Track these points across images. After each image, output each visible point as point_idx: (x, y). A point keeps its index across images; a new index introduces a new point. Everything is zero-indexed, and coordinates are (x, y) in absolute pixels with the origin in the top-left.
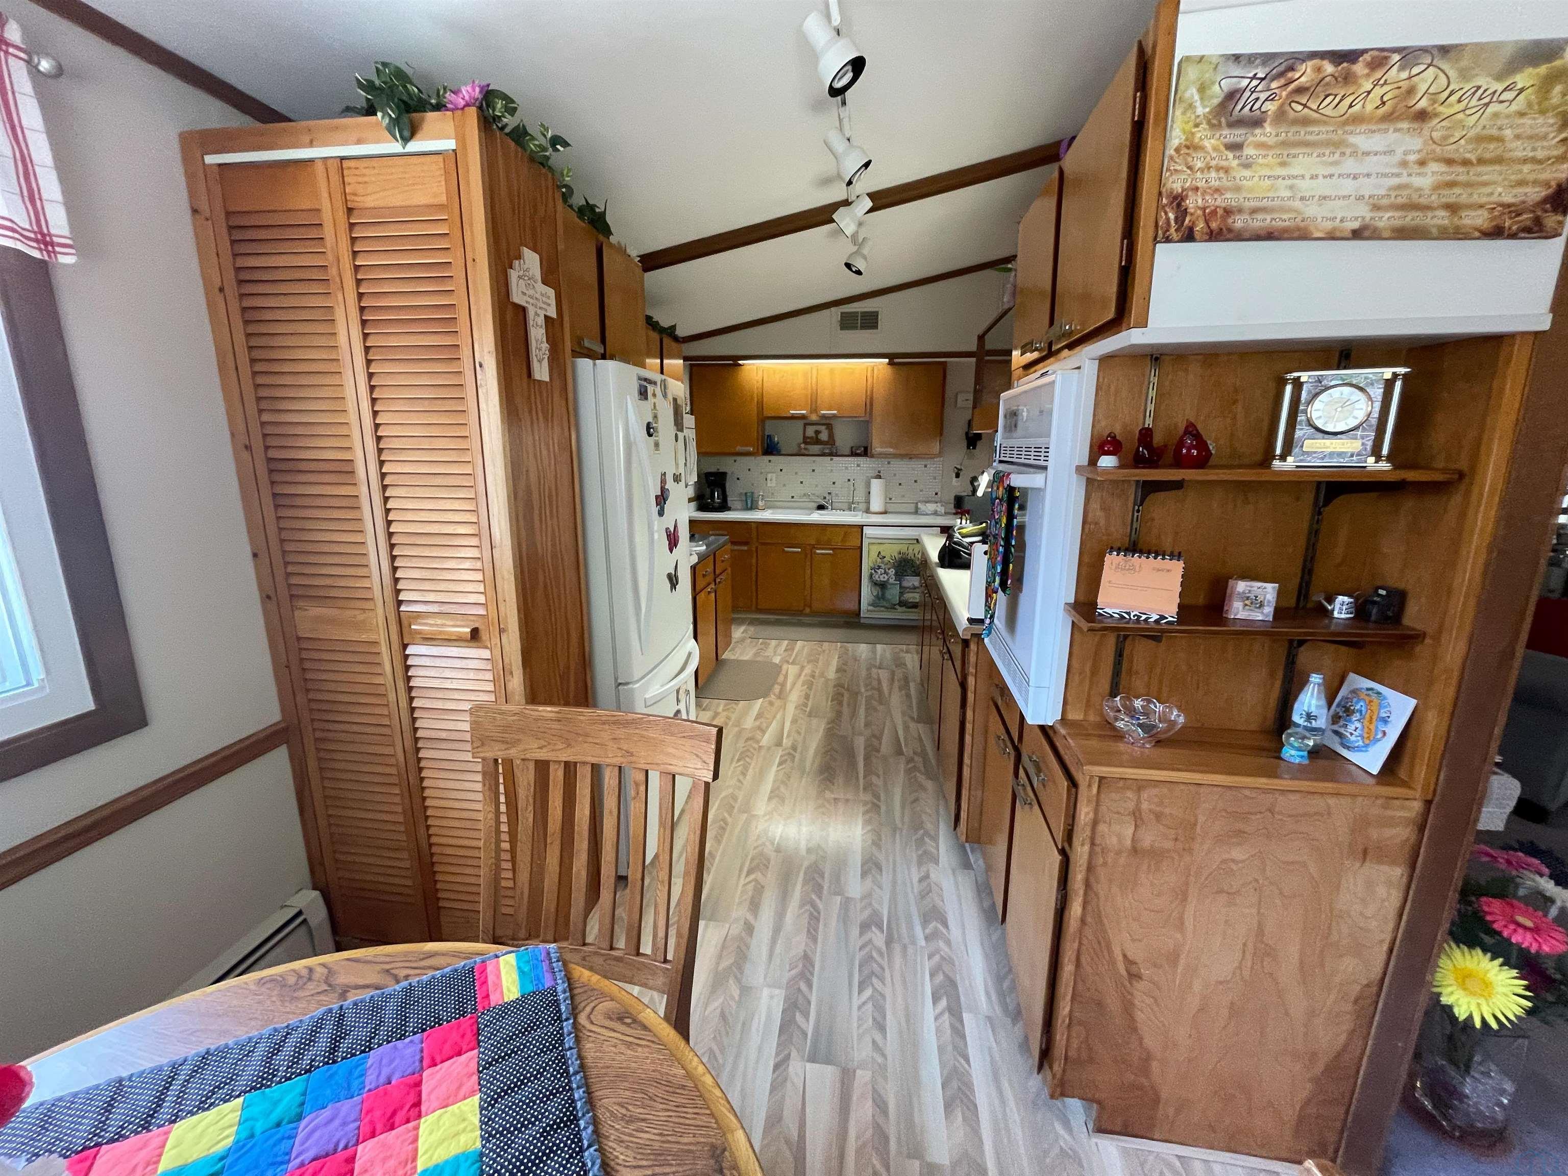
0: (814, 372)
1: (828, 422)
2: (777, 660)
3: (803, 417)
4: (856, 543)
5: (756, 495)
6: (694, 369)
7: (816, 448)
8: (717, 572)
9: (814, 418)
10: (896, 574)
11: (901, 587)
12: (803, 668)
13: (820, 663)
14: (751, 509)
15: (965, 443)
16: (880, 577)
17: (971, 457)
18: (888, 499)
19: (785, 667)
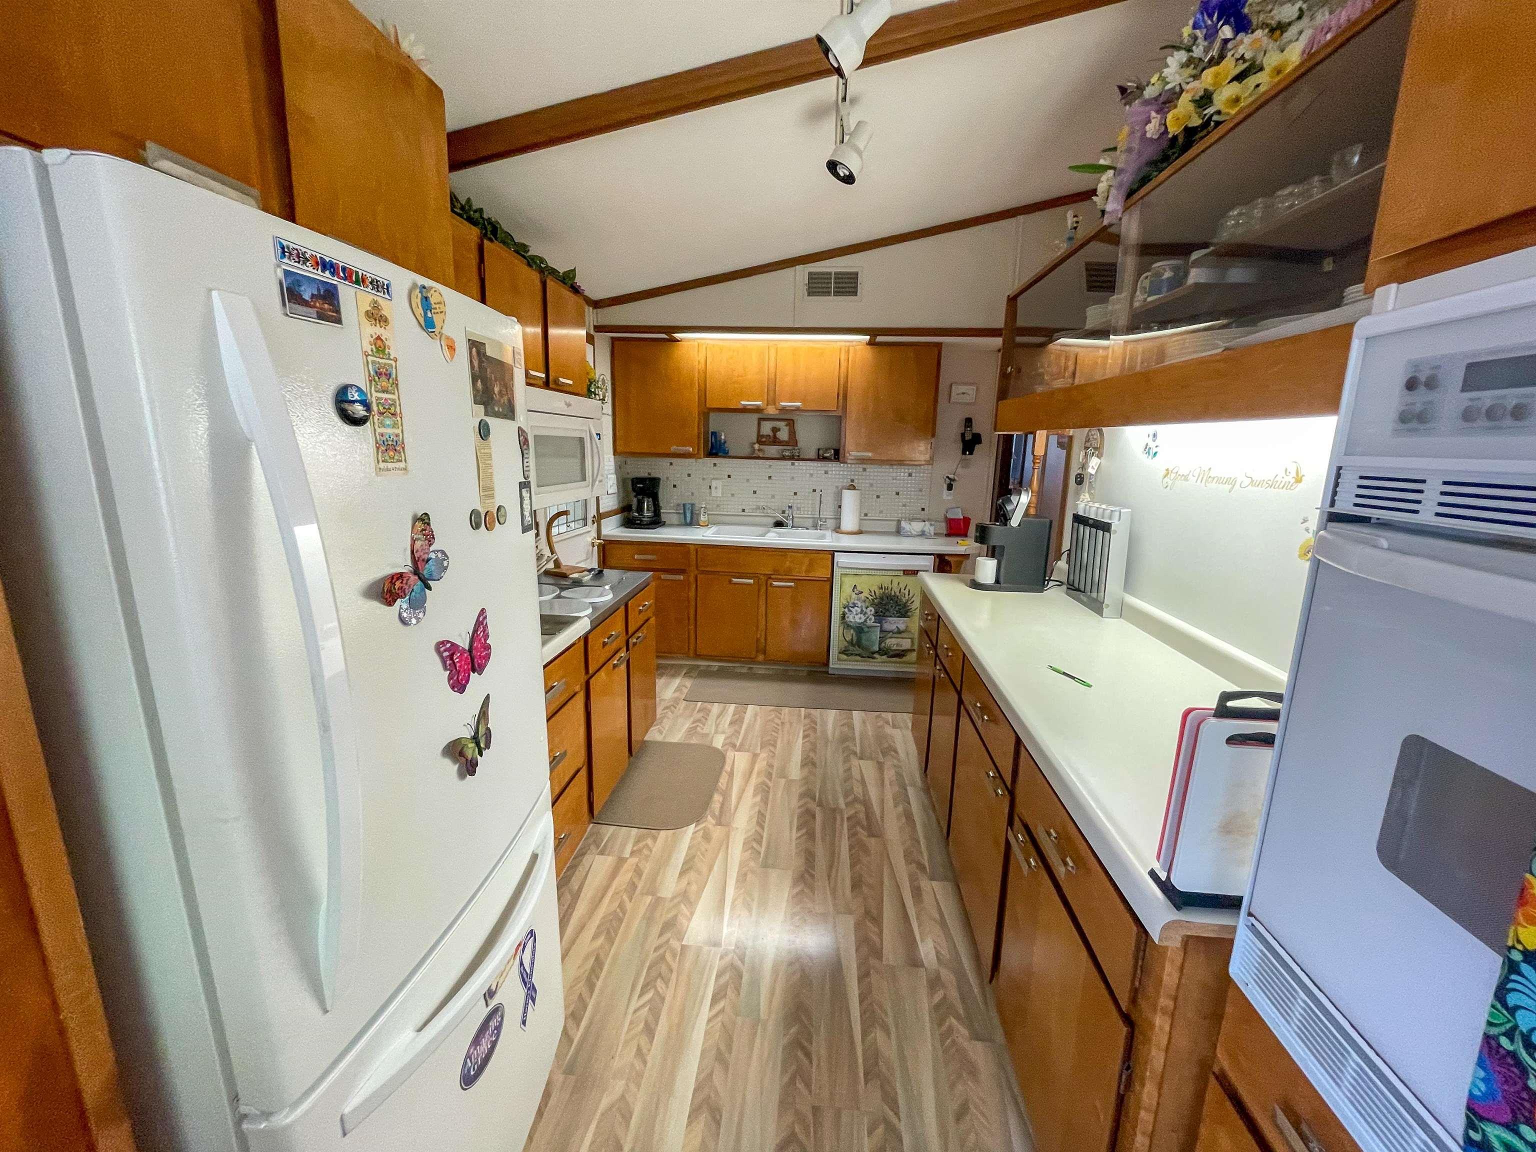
0: (773, 351)
1: (789, 418)
2: (719, 742)
3: (757, 410)
4: (824, 573)
5: (697, 506)
6: (616, 343)
7: (773, 450)
8: (631, 630)
9: (771, 411)
10: (876, 614)
11: (881, 631)
12: (755, 756)
13: (779, 744)
14: (690, 524)
15: (961, 445)
16: (855, 618)
17: (965, 465)
18: (864, 516)
19: (730, 754)
